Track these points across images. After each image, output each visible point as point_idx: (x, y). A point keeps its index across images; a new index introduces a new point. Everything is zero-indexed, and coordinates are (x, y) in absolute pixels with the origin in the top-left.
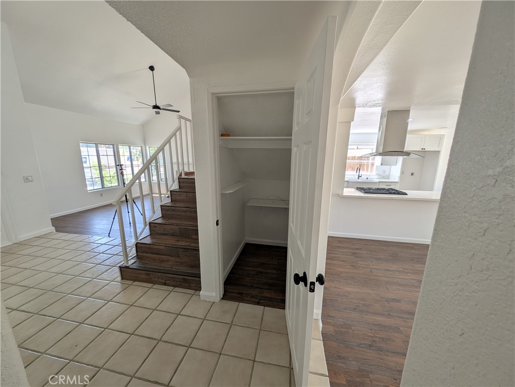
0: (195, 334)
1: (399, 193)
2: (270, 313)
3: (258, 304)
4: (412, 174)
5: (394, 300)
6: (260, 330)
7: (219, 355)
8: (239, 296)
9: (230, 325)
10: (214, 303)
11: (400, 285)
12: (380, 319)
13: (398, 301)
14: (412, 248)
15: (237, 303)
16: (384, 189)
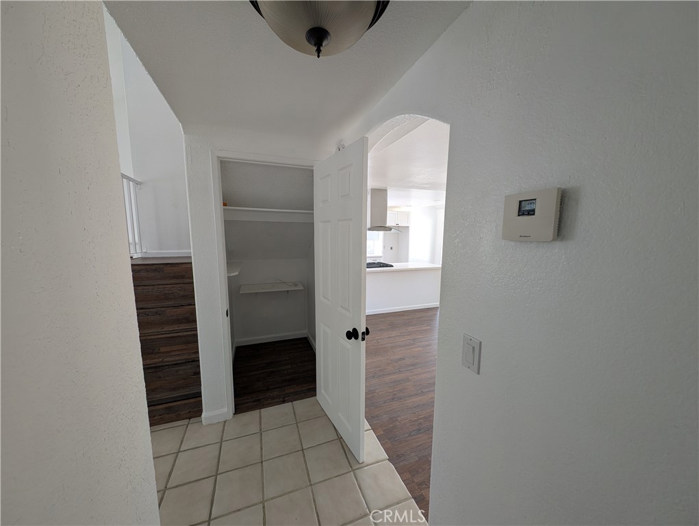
0: (217, 460)
1: (387, 266)
2: (301, 406)
3: (284, 402)
4: (391, 248)
5: (400, 359)
6: (297, 423)
7: (260, 464)
8: (256, 403)
9: (259, 434)
10: (225, 422)
11: (402, 346)
12: (394, 377)
13: (403, 359)
14: (403, 315)
15: (258, 411)
16: (374, 263)
